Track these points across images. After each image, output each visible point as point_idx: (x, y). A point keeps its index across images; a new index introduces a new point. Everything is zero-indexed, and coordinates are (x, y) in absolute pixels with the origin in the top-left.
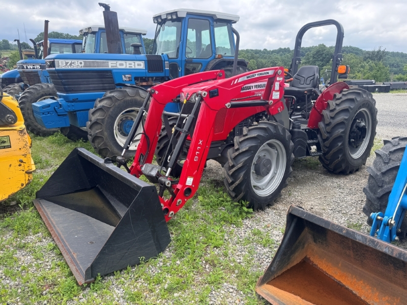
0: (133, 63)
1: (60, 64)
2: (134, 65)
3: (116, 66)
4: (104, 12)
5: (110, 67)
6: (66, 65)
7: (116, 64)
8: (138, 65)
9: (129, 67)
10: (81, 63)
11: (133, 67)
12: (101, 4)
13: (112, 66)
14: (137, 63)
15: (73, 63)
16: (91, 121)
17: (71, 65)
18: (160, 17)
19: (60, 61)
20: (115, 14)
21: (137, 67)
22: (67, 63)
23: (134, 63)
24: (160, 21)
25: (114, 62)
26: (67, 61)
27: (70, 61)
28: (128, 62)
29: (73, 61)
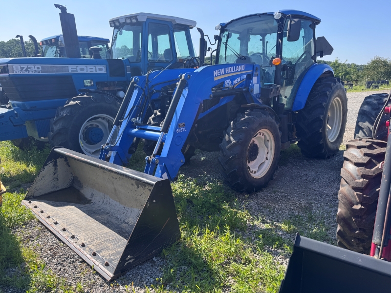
0: (94, 68)
1: (14, 69)
2: (96, 70)
3: (77, 71)
4: (60, 14)
5: (70, 72)
6: (21, 70)
7: (77, 68)
8: (100, 69)
9: (91, 71)
10: (38, 68)
11: (94, 72)
12: (56, 6)
13: (72, 71)
14: (98, 67)
15: (30, 68)
16: (53, 131)
17: (27, 70)
18: (117, 20)
19: (15, 66)
20: (72, 16)
21: (98, 72)
22: (22, 68)
23: (96, 67)
24: (118, 25)
25: (75, 66)
26: (22, 66)
27: (25, 66)
28: (89, 67)
29: (30, 66)
